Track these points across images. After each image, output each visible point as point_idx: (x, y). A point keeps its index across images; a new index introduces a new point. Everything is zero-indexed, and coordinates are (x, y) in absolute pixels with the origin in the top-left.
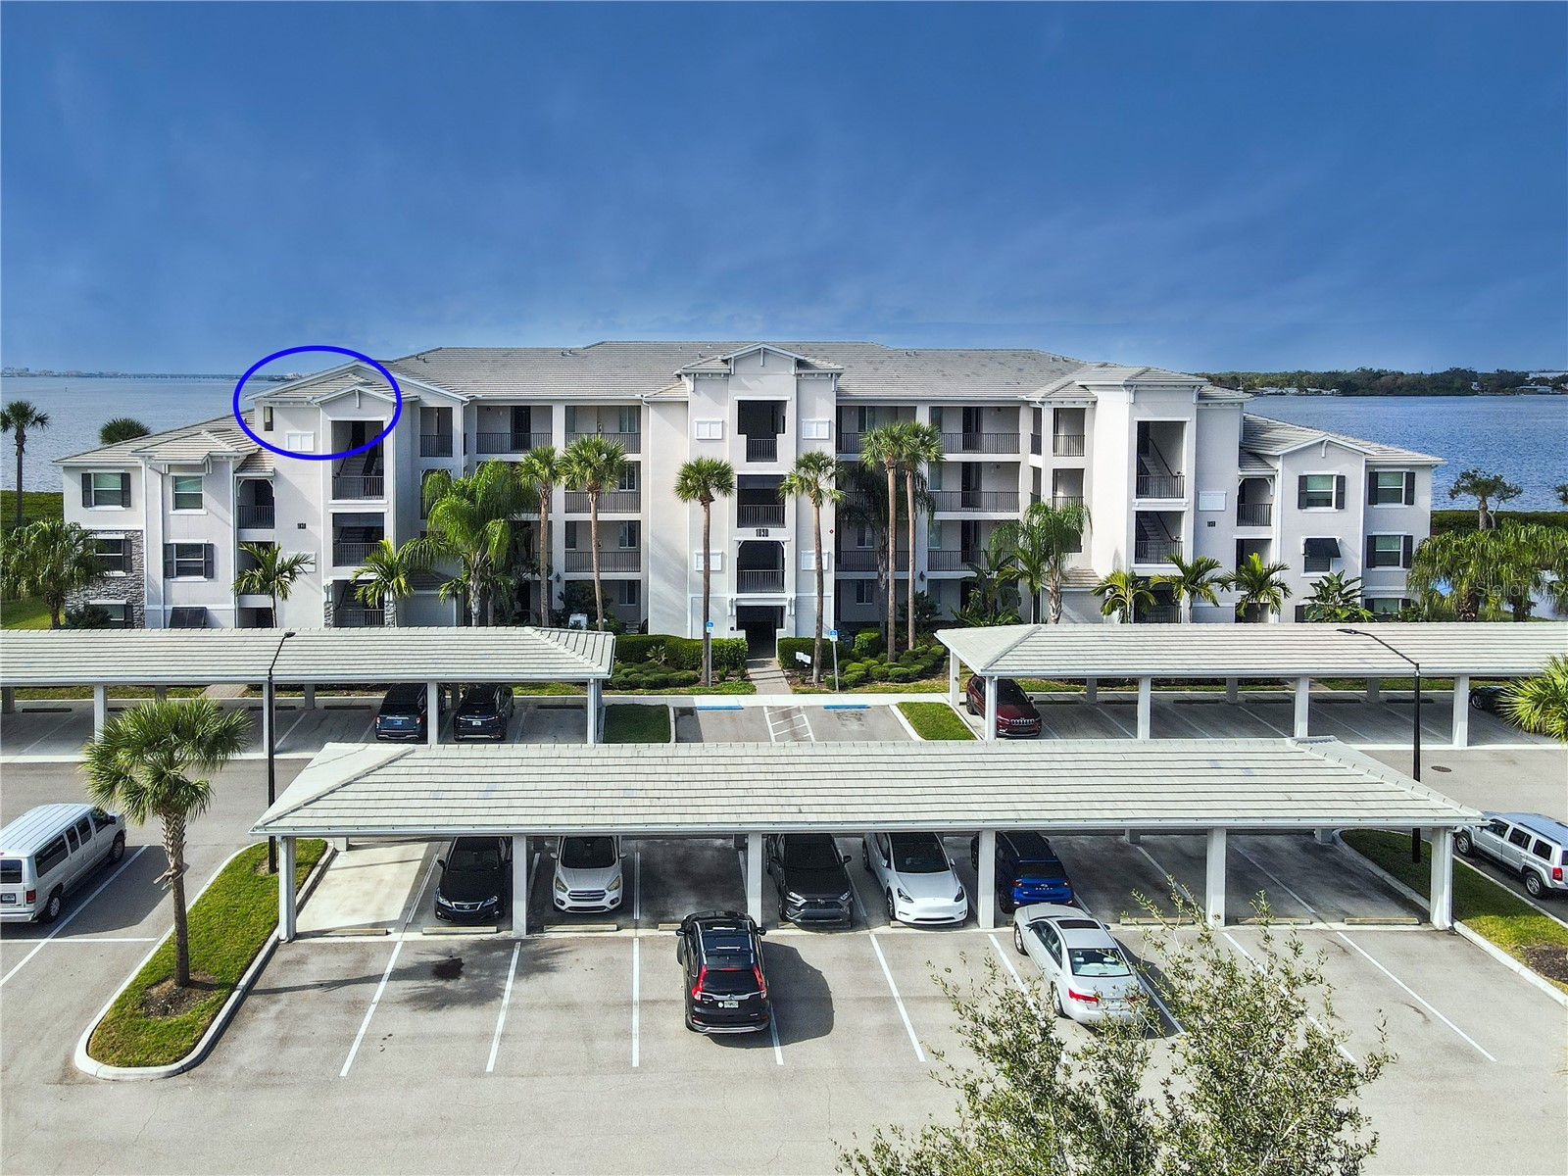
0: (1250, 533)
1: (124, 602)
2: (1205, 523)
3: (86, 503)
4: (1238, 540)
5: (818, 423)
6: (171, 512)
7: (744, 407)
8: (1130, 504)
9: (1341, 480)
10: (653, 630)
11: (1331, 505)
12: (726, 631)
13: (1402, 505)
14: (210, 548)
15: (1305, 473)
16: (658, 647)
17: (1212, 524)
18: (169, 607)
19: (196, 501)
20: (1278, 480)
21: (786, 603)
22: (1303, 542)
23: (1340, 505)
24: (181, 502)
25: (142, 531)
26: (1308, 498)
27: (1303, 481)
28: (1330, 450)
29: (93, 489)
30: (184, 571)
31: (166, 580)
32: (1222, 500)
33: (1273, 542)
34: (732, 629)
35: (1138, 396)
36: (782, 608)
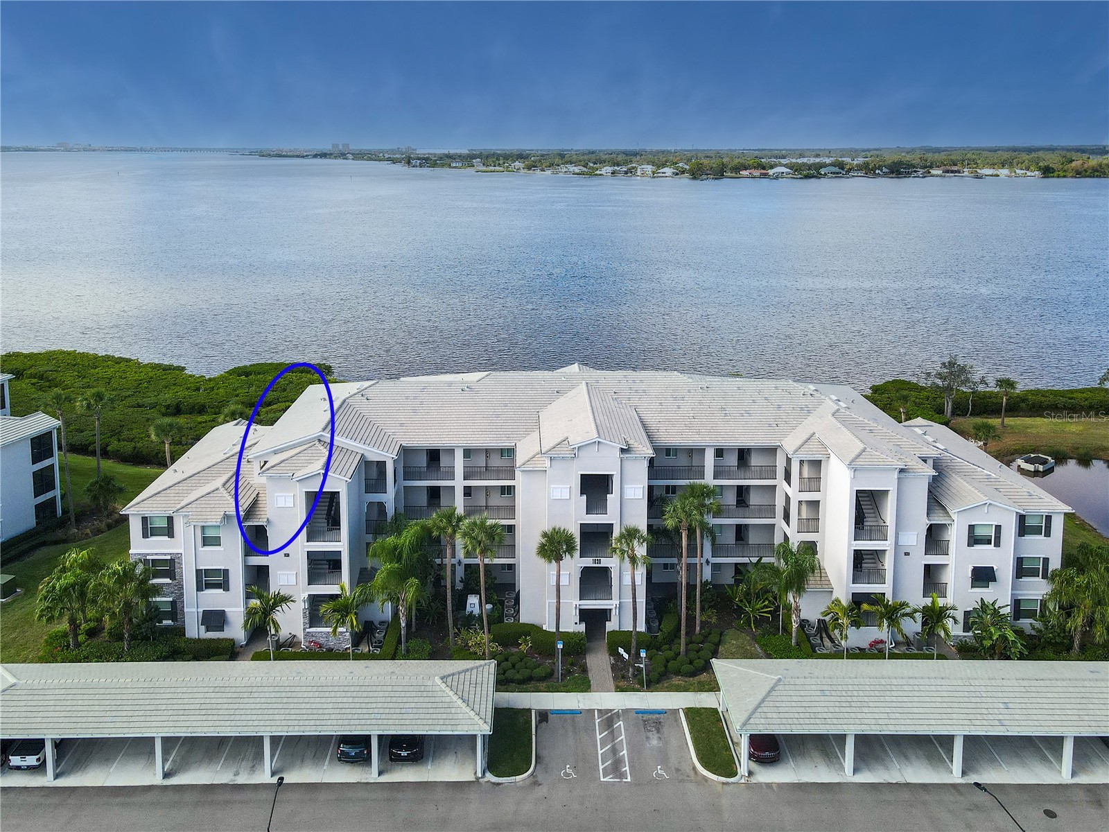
0: (934, 560)
1: (171, 599)
2: (902, 553)
3: (145, 536)
4: (925, 565)
5: (635, 488)
6: (201, 549)
7: (584, 478)
8: (850, 544)
9: (998, 528)
10: (524, 618)
11: (991, 544)
12: (572, 624)
13: (1042, 537)
14: (226, 572)
15: (973, 523)
16: (526, 637)
17: (907, 554)
18: (201, 610)
19: (216, 541)
20: (955, 527)
21: (613, 607)
22: (971, 568)
23: (997, 544)
24: (207, 541)
25: (181, 554)
26: (974, 539)
27: (971, 528)
28: (990, 508)
29: (149, 526)
30: (210, 586)
31: (198, 592)
32: (915, 538)
33: (950, 566)
34: (576, 623)
35: (857, 472)
36: (610, 610)
